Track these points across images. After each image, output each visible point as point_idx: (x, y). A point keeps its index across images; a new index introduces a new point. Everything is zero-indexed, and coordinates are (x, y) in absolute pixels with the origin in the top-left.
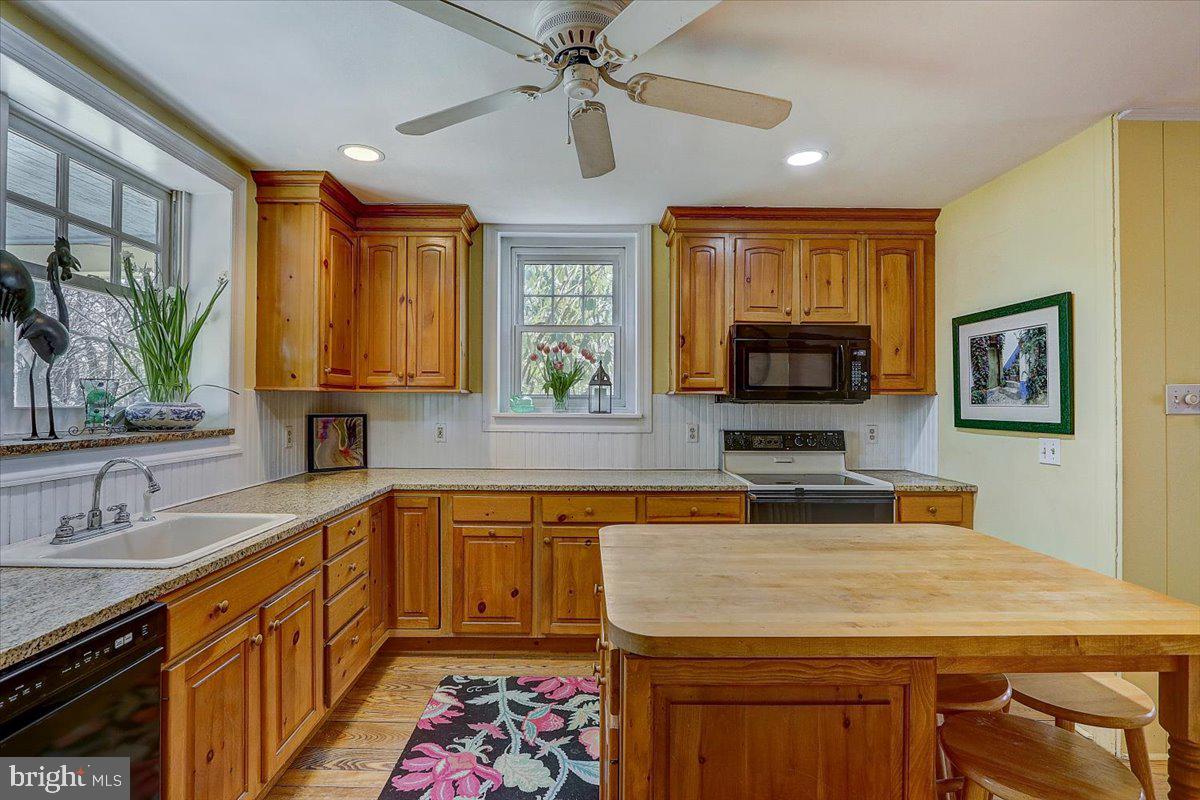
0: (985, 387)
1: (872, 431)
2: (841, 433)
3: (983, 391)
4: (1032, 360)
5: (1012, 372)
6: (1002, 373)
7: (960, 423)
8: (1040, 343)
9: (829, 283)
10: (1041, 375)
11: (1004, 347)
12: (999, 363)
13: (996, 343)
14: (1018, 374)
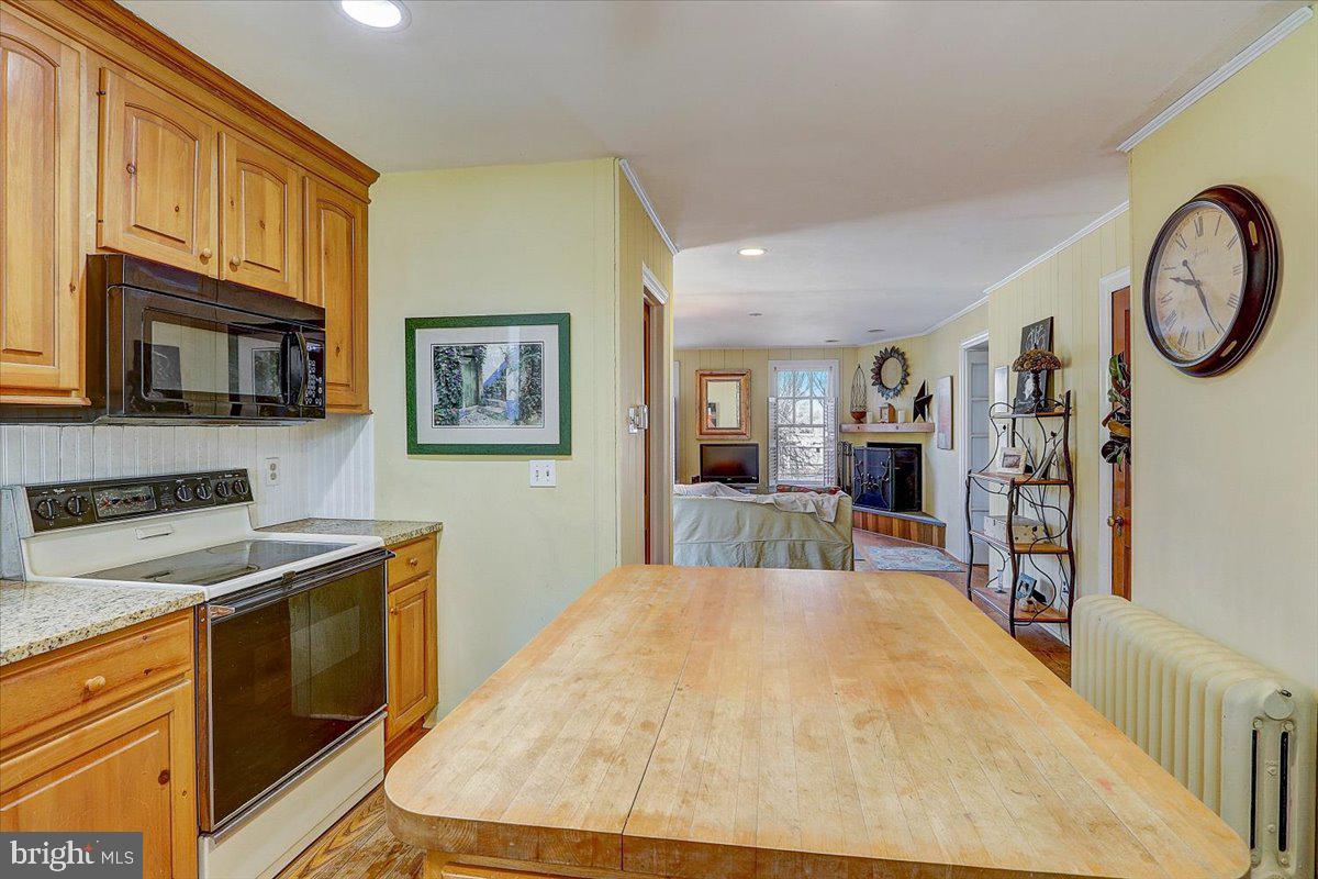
0: (455, 405)
1: (273, 467)
2: (243, 473)
3: (453, 411)
4: (524, 379)
5: (496, 389)
6: (481, 390)
7: (415, 448)
8: (532, 361)
9: (262, 225)
10: (534, 394)
11: (485, 360)
12: (477, 379)
13: (475, 357)
14: (504, 391)
